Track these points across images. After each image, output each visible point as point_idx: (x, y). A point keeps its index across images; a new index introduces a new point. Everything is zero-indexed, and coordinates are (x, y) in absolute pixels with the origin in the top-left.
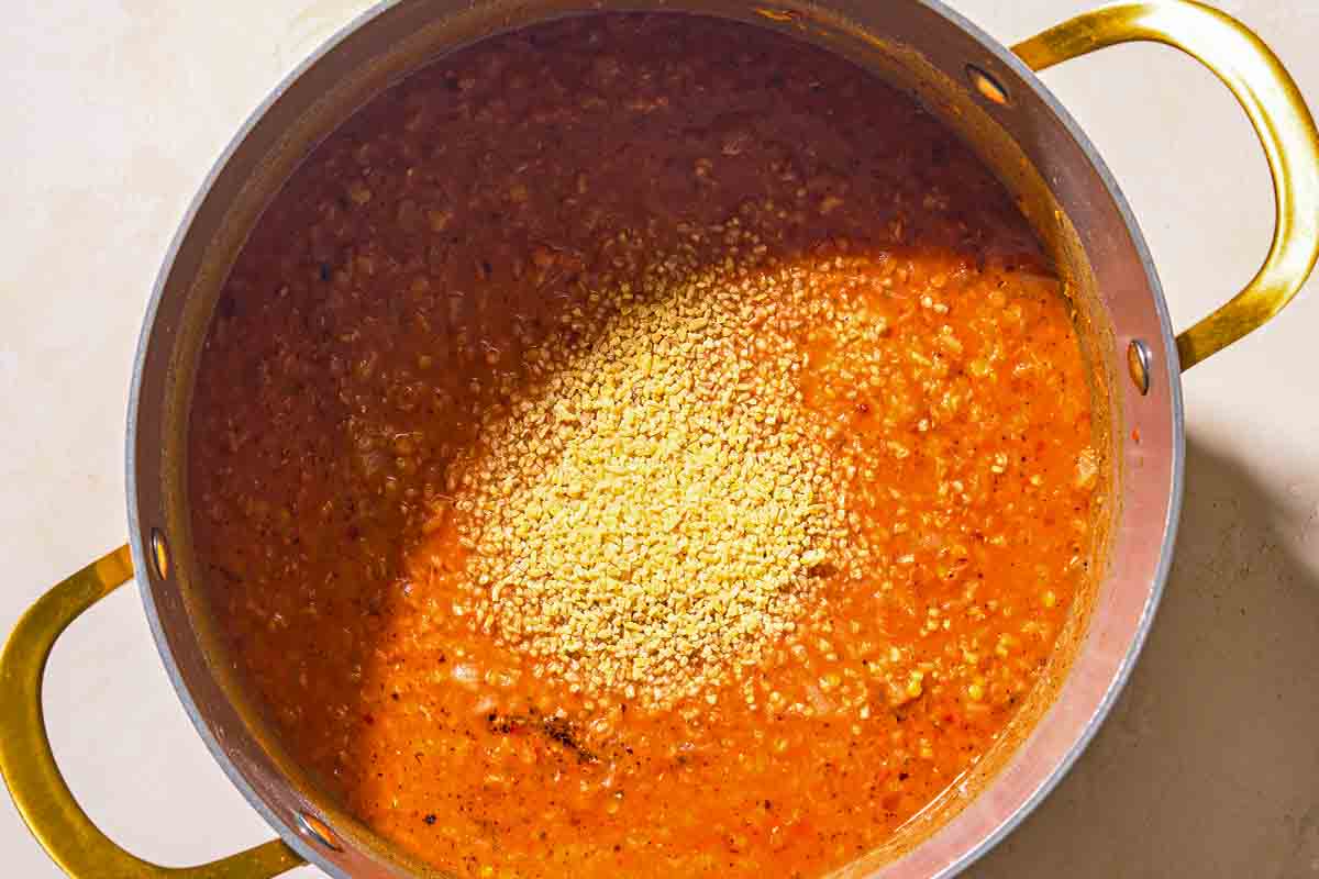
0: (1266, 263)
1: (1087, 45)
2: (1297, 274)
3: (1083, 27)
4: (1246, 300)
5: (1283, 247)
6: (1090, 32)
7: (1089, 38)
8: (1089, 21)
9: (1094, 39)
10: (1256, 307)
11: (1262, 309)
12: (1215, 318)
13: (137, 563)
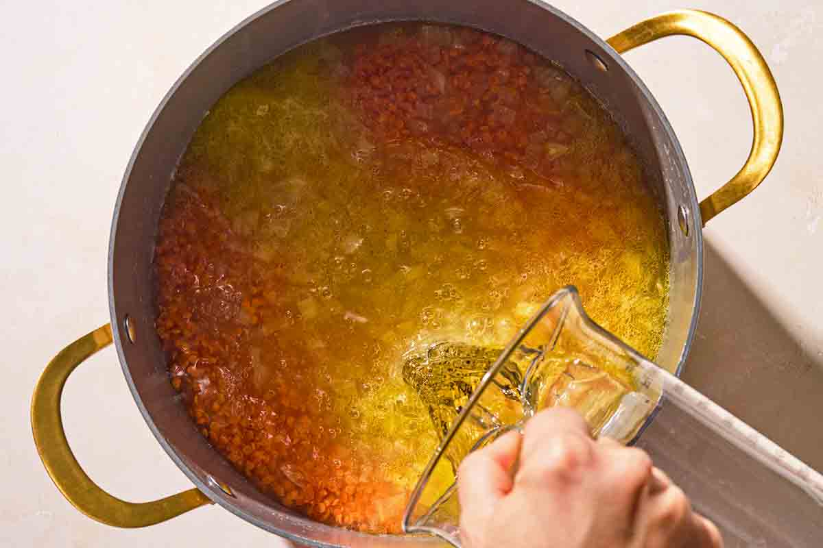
0: (749, 158)
1: (650, 38)
2: (766, 165)
3: (646, 27)
4: (739, 180)
5: (758, 149)
6: (650, 30)
7: (650, 34)
8: (649, 24)
9: (652, 34)
10: (744, 184)
11: (747, 185)
12: (722, 191)
13: (115, 334)
